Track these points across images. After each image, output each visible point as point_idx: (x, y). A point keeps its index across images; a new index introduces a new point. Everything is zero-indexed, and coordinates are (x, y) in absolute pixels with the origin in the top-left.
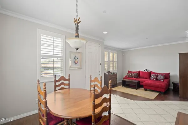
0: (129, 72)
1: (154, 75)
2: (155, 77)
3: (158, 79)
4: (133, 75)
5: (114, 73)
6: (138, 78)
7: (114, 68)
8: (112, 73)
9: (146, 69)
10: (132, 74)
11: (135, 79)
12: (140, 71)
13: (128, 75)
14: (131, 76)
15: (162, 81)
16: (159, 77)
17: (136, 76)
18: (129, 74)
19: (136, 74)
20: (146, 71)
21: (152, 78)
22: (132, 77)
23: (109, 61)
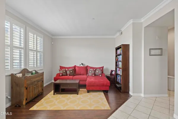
0: (61, 68)
1: (92, 70)
2: (93, 72)
3: (96, 74)
4: (68, 72)
5: (36, 72)
6: (74, 75)
7: (37, 62)
8: (34, 72)
9: (82, 64)
10: (66, 71)
11: (71, 77)
12: (75, 66)
13: (61, 72)
14: (65, 74)
15: (100, 75)
16: (97, 72)
17: (72, 72)
18: (63, 71)
19: (71, 70)
20: (82, 66)
21: (90, 74)
22: (67, 75)
23: (26, 49)
